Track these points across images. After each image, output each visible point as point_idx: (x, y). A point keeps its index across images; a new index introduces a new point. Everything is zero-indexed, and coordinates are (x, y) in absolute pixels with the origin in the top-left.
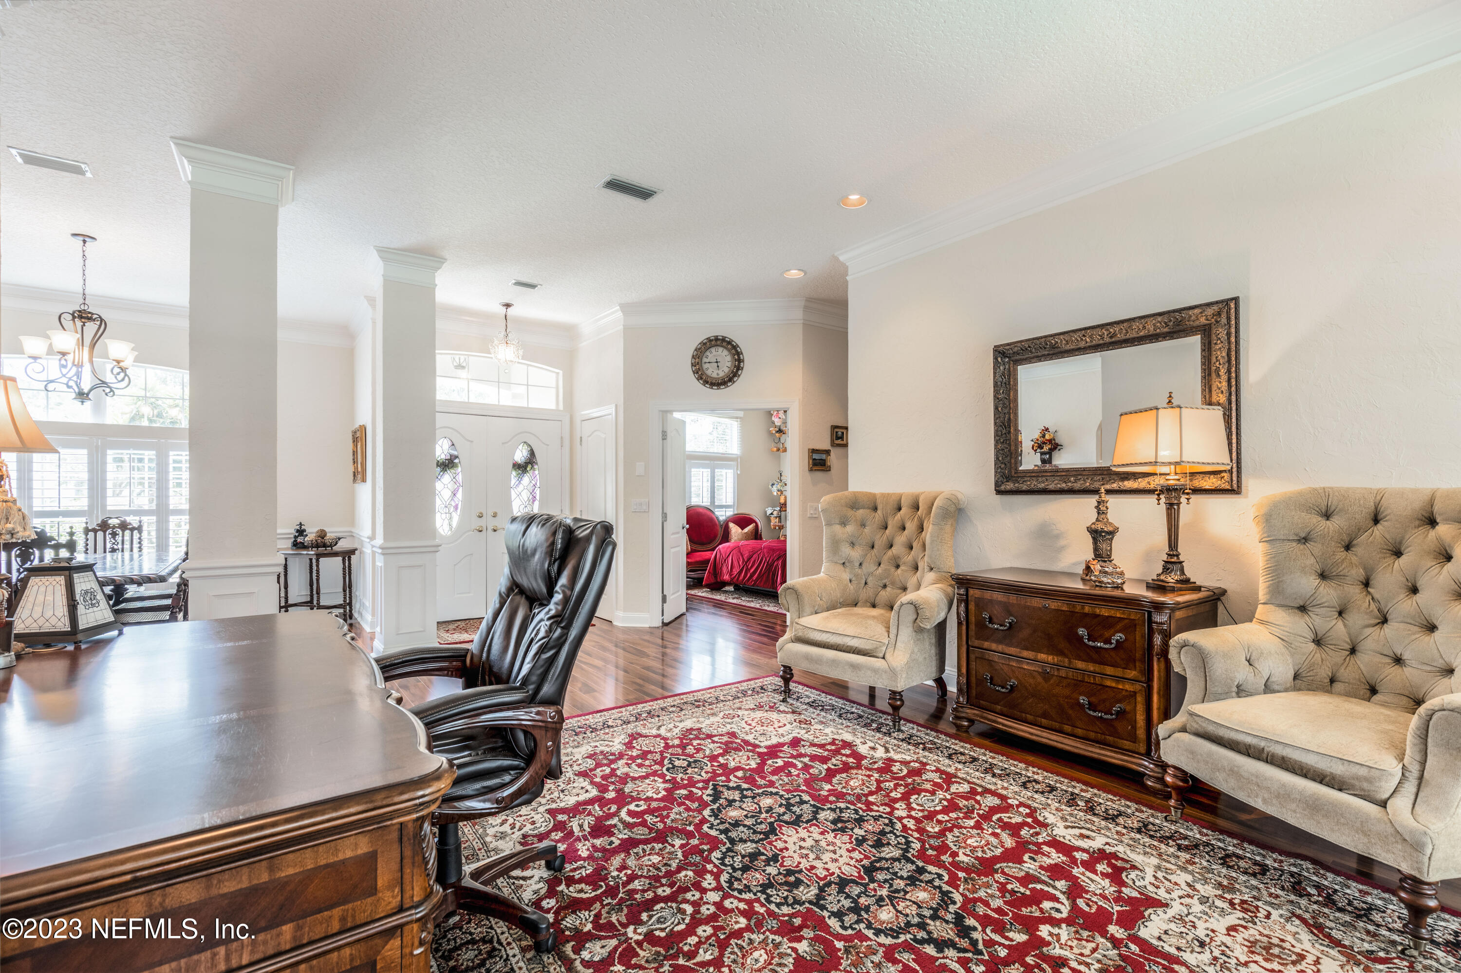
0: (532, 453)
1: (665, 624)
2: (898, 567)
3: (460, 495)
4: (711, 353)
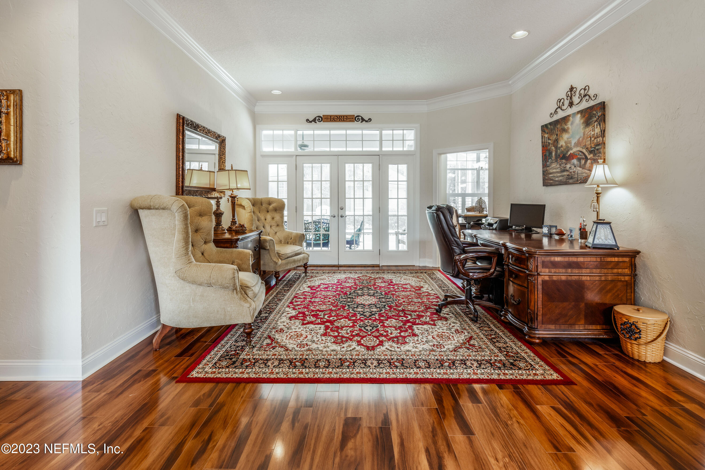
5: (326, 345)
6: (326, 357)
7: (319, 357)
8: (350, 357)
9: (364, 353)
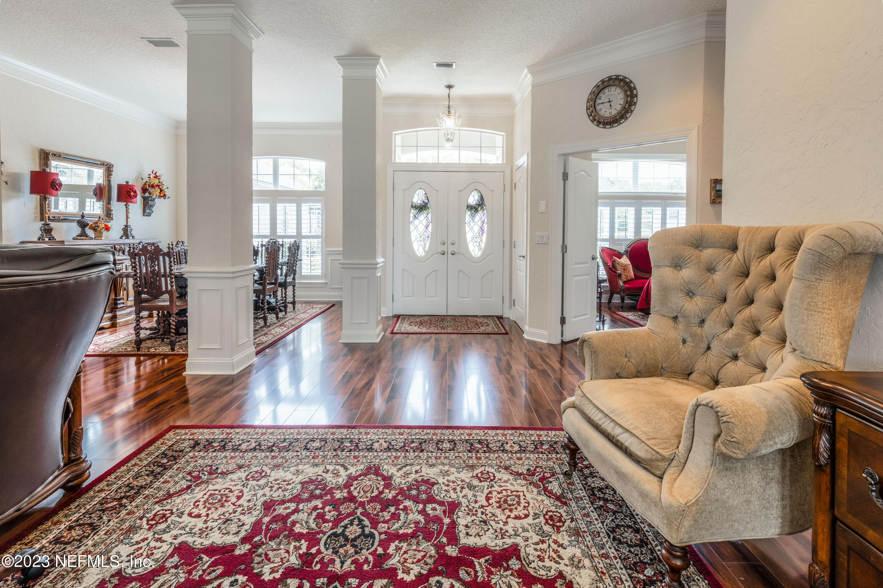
0: (482, 198)
1: (563, 343)
2: (757, 333)
3: (430, 229)
4: (604, 93)
5: (446, 478)
6: (443, 454)
7: (452, 454)
8: (408, 454)
9: (386, 461)
